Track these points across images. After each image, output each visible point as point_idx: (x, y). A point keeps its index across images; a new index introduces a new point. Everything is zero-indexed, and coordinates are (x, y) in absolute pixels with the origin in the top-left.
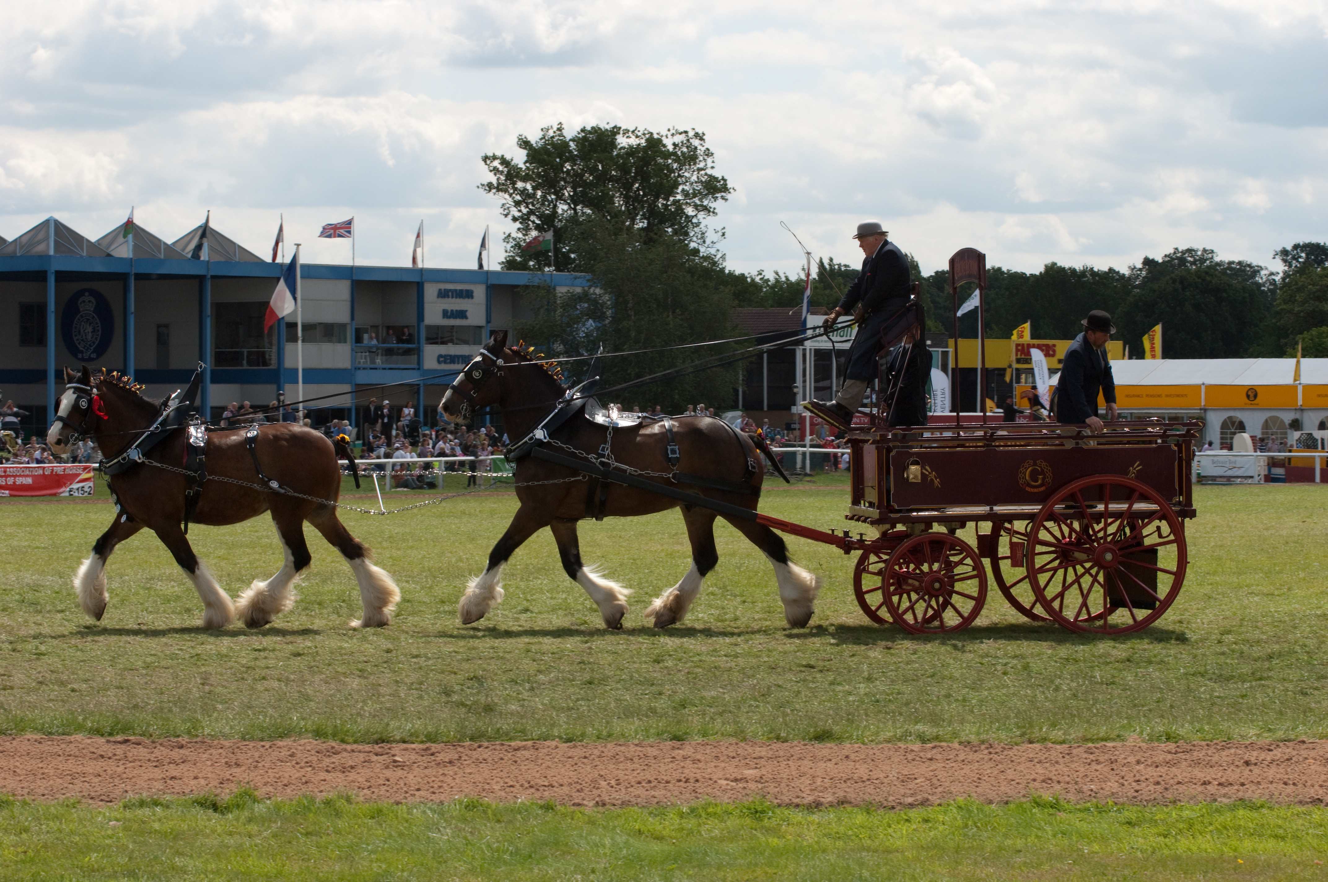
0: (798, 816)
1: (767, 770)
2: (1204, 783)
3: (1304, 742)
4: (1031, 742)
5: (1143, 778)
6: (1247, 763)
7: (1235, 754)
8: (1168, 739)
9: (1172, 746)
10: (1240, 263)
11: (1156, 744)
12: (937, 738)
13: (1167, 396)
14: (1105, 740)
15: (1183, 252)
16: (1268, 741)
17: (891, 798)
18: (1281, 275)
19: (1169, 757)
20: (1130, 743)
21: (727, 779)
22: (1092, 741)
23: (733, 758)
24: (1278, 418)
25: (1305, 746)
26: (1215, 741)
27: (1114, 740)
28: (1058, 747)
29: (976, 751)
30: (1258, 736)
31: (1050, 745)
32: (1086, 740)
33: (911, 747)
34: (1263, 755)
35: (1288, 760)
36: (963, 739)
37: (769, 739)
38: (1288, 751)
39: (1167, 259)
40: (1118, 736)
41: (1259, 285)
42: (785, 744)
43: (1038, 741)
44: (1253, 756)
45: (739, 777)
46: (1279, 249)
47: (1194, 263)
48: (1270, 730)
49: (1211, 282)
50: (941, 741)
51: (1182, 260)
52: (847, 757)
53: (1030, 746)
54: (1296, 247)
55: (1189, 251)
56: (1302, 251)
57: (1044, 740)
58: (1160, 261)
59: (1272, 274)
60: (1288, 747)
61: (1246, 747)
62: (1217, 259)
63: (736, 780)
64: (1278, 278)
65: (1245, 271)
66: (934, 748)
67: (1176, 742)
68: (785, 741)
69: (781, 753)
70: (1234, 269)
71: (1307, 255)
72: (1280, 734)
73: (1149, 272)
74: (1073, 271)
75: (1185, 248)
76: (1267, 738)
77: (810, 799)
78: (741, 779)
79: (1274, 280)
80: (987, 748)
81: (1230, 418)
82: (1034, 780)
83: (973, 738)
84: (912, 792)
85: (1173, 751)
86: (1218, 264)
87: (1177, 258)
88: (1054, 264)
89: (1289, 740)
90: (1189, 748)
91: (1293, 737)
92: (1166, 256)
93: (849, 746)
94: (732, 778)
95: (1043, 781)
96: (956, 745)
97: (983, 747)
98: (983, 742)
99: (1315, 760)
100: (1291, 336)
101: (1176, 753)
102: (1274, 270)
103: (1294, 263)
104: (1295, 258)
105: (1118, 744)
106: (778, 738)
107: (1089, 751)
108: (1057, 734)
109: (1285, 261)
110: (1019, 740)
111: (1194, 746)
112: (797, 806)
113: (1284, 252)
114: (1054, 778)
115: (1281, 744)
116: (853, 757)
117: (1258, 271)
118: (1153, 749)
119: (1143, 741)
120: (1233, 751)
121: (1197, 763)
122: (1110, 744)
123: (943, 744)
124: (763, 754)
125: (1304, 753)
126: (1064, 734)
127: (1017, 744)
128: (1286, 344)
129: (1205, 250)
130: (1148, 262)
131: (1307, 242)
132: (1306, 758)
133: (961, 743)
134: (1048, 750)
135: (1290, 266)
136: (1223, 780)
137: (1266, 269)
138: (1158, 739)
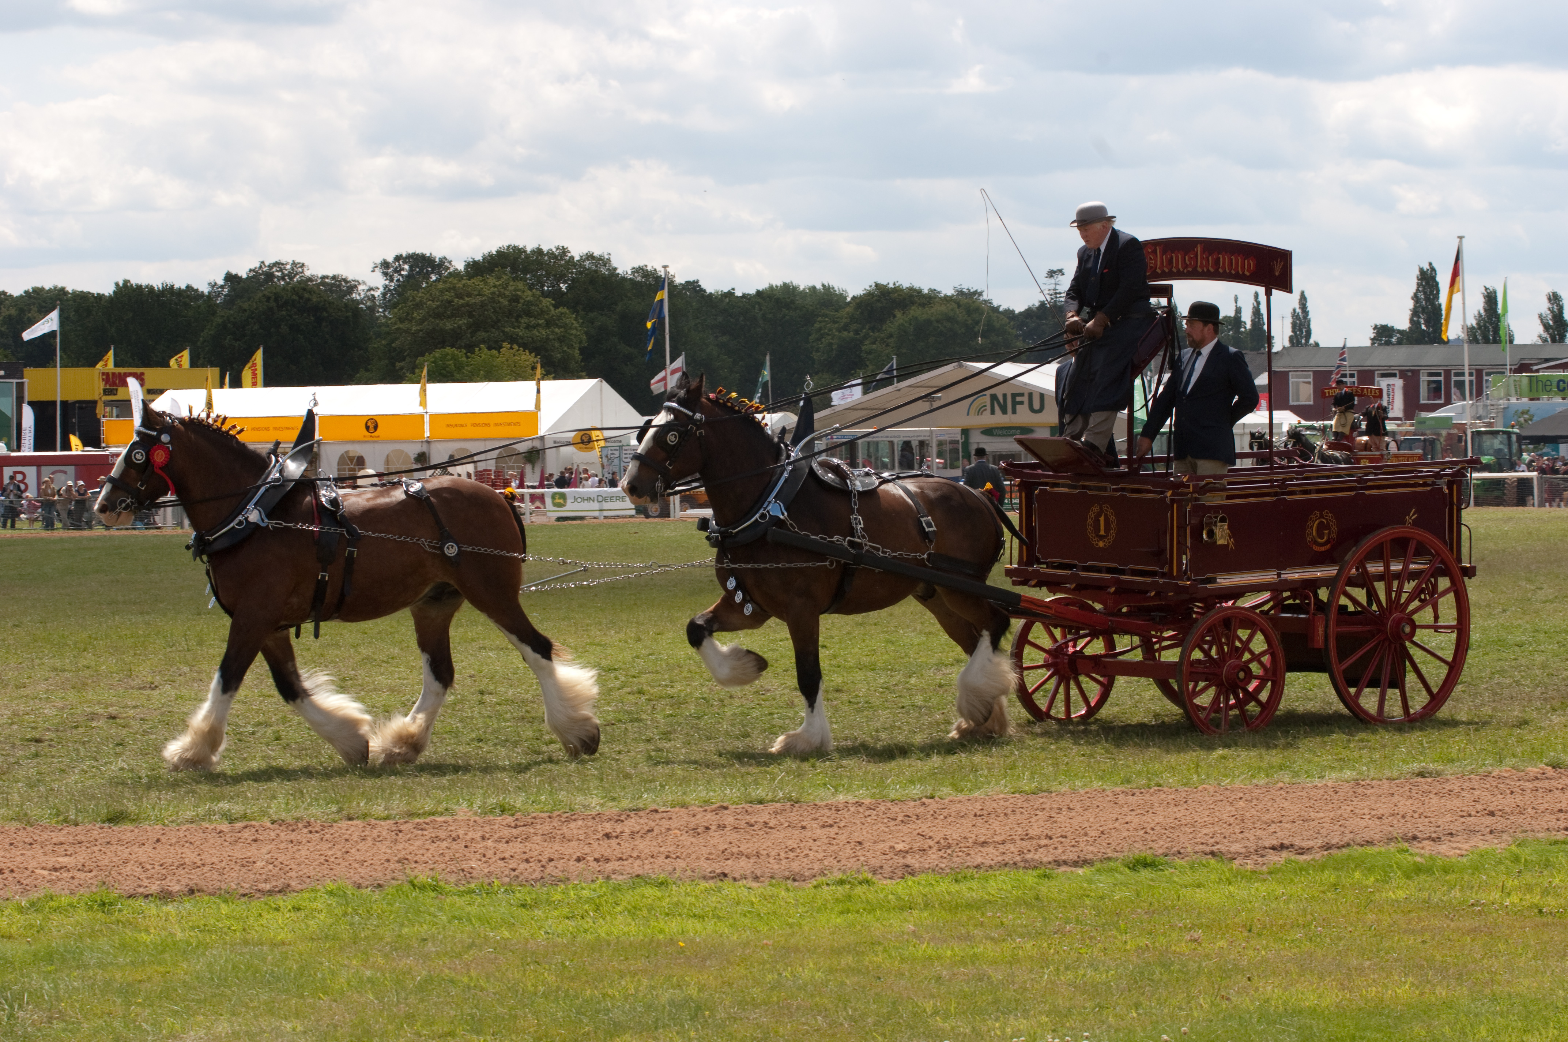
0: (151, 908)
1: (82, 856)
2: (579, 860)
3: (656, 811)
4: (350, 819)
5: (507, 855)
6: (607, 836)
7: (587, 827)
8: (503, 811)
9: (510, 820)
10: (334, 277)
11: (492, 818)
12: (244, 817)
13: (275, 429)
14: (433, 814)
15: (271, 267)
16: (615, 810)
17: (247, 886)
18: (382, 289)
19: (515, 832)
20: (460, 816)
21: (43, 868)
22: (418, 815)
23: (31, 844)
24: (402, 451)
25: (658, 816)
26: (556, 813)
27: (441, 814)
28: (383, 823)
29: (293, 830)
30: (602, 805)
31: (373, 822)
32: (411, 814)
33: (219, 828)
34: (619, 828)
35: (649, 831)
36: (274, 817)
37: (57, 822)
38: (642, 821)
39: (252, 274)
40: (446, 810)
41: (358, 302)
42: (79, 828)
43: (358, 818)
44: (608, 827)
45: (58, 866)
46: (379, 261)
47: (283, 278)
48: (613, 799)
49: (309, 300)
50: (250, 820)
51: (269, 276)
52: (158, 840)
53: (350, 822)
54: (398, 258)
55: (277, 264)
56: (405, 263)
57: (365, 816)
58: (244, 276)
59: (371, 289)
60: (641, 817)
61: (594, 818)
62: (307, 273)
63: (55, 869)
64: (377, 294)
65: (339, 286)
66: (245, 827)
67: (513, 815)
68: (77, 825)
69: (81, 838)
70: (328, 284)
71: (411, 267)
72: (626, 804)
73: (232, 289)
74: (151, 289)
75: (273, 261)
76: (612, 809)
77: (154, 888)
78: (61, 868)
79: (373, 296)
80: (306, 827)
81: (347, 452)
82: (388, 861)
83: (283, 815)
84: (264, 877)
85: (513, 825)
86: (310, 279)
87: (264, 273)
88: (126, 282)
89: (638, 810)
90: (530, 821)
91: (641, 805)
92: (251, 270)
93: (149, 828)
94: (50, 866)
95: (399, 861)
96: (269, 824)
97: (300, 825)
98: (298, 819)
99: (679, 829)
100: (408, 359)
101: (516, 827)
102: (373, 285)
103: (396, 277)
104: (398, 271)
105: (449, 819)
106: (66, 820)
107: (418, 827)
108: (379, 809)
109: (385, 274)
110: (337, 817)
111: (534, 818)
112: (147, 896)
113: (385, 264)
114: (409, 857)
115: (632, 814)
116: (163, 839)
117: (356, 286)
118: (489, 823)
119: (475, 813)
120: (580, 823)
121: (549, 837)
122: (440, 819)
123: (253, 823)
124: (63, 839)
125: (666, 824)
126: (386, 809)
127: (335, 822)
128: (402, 368)
129: (294, 264)
130: (230, 278)
131: (411, 252)
132: (669, 829)
133: (273, 822)
134: (373, 827)
135: (392, 280)
136: (597, 856)
137: (364, 283)
138: (492, 812)
